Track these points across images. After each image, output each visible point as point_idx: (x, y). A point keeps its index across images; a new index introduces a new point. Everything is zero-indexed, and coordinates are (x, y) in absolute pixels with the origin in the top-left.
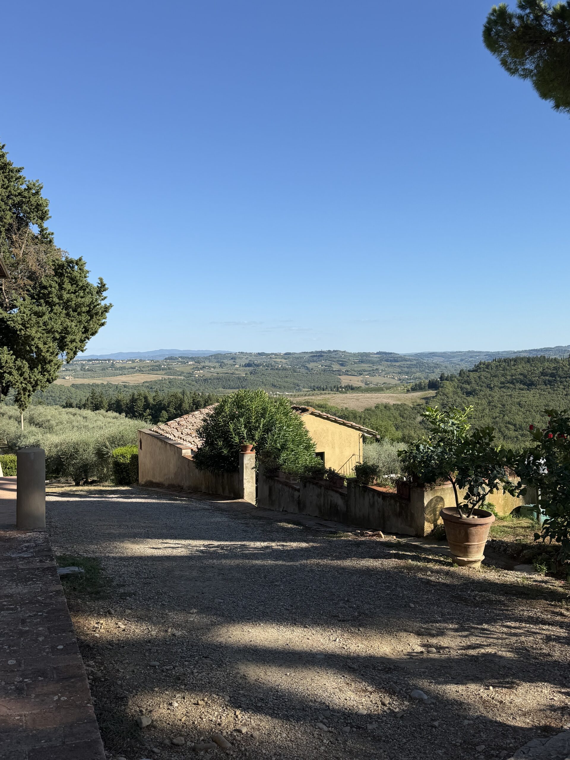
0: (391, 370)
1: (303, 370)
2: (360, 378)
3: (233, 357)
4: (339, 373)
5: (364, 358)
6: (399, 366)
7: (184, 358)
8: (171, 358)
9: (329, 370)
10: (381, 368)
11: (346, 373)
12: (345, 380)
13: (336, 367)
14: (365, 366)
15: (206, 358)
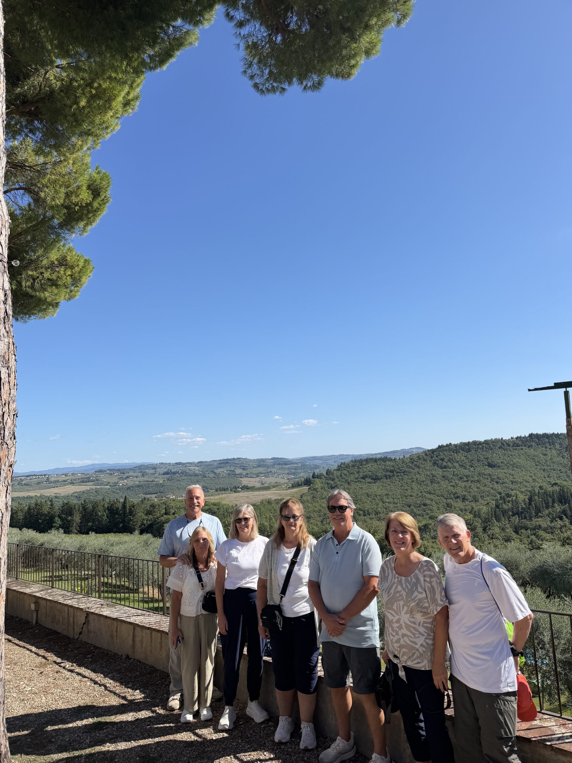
0: (281, 472)
1: (212, 475)
2: (258, 479)
3: (154, 467)
4: (241, 476)
5: (261, 463)
6: (288, 468)
7: (111, 471)
8: (101, 471)
9: (231, 474)
10: (273, 470)
11: (247, 476)
12: (245, 481)
13: (238, 471)
14: (261, 470)
15: (131, 469)
